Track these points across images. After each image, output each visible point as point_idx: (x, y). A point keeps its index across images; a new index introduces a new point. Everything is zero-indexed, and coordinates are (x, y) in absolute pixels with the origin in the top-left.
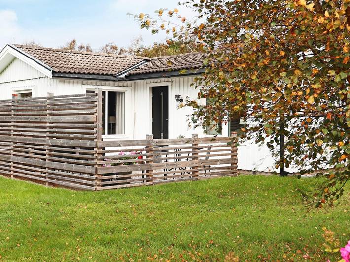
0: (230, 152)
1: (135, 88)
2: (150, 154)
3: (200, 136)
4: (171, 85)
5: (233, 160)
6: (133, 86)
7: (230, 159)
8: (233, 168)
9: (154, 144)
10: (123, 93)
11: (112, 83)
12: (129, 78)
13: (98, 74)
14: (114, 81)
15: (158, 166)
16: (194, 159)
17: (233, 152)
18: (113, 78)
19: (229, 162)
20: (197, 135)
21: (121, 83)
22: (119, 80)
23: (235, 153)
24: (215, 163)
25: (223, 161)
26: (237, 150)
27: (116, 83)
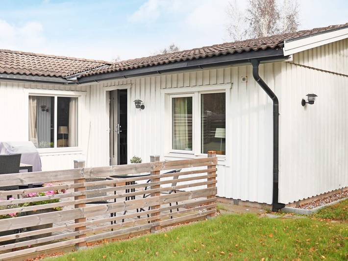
0: (206, 180)
1: (89, 92)
2: (78, 193)
3: (162, 160)
4: (131, 88)
5: (210, 190)
6: (88, 90)
7: (205, 190)
8: (211, 202)
9: (85, 177)
10: (76, 99)
11: (62, 86)
12: (81, 80)
13: (43, 75)
14: (63, 83)
15: (95, 211)
16: (153, 194)
17: (209, 179)
18: (61, 80)
19: (205, 193)
20: (158, 158)
21: (73, 87)
22: (69, 83)
23: (213, 180)
24: (187, 197)
25: (197, 194)
26: (216, 176)
27: (68, 87)
